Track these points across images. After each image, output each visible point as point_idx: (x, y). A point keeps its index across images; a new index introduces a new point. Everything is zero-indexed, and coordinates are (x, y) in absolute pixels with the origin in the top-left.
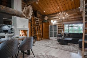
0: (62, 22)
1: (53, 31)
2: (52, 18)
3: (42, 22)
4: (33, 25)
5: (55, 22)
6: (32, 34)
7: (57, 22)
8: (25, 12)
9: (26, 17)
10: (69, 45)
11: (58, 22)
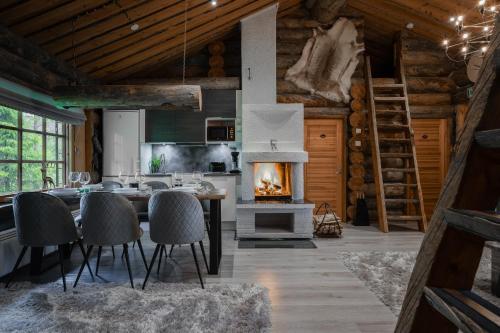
3: (454, 102)
4: (358, 131)
6: (354, 187)
8: (312, 69)
9: (313, 91)
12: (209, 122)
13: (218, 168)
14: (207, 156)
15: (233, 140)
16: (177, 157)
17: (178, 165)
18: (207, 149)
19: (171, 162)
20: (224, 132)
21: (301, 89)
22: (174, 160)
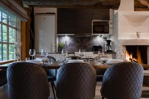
12: (94, 22)
13: (97, 49)
14: (90, 42)
15: (108, 33)
16: (72, 42)
17: (73, 48)
18: (90, 39)
19: (69, 45)
20: (103, 28)
21: (143, 5)
22: (71, 44)
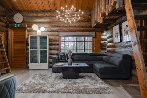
0: (58, 31)
1: (39, 50)
2: (34, 21)
5: (43, 29)
7: (47, 29)
10: (83, 77)
11: (48, 31)
